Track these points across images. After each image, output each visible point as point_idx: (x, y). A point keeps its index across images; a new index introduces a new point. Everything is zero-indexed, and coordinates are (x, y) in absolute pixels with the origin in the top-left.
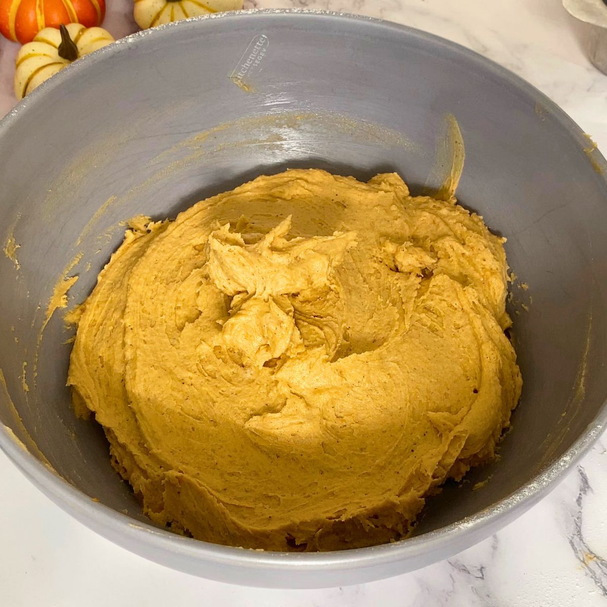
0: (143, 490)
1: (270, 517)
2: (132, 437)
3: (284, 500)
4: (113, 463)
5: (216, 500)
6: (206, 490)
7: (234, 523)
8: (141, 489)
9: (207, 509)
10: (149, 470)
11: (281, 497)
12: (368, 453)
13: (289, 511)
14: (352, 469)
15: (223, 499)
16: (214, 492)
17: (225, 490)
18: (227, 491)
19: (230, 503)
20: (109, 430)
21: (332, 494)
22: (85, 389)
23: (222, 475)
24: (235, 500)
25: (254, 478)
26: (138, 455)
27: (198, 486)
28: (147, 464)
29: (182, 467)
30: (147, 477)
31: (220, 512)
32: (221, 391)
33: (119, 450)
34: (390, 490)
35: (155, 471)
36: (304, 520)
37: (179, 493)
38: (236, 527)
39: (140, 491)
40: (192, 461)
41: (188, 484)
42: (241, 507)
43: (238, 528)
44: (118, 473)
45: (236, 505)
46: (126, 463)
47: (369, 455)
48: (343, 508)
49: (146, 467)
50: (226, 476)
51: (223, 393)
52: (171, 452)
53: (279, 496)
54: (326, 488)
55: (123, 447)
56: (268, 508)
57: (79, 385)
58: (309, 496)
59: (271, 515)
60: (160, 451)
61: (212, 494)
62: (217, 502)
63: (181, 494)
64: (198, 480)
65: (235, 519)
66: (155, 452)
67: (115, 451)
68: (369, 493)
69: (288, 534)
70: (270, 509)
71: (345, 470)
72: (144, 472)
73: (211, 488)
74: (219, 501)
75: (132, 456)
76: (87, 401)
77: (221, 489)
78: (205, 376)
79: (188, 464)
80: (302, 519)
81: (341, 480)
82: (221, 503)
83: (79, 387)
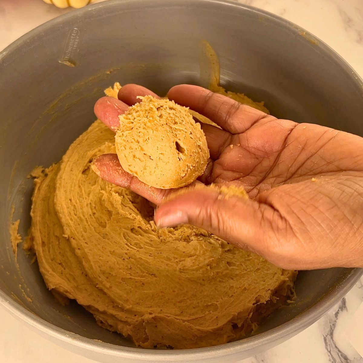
0: (130, 333)
1: (217, 317)
2: (107, 305)
3: (219, 304)
4: (100, 325)
5: (182, 321)
6: (173, 318)
7: (199, 330)
8: (129, 333)
9: (178, 329)
10: (129, 320)
11: (217, 303)
12: (253, 256)
13: (226, 309)
14: (249, 270)
15: (185, 319)
16: (177, 317)
17: (182, 312)
18: (183, 313)
19: (190, 319)
20: (89, 307)
21: (245, 289)
22: (63, 288)
23: (175, 304)
24: (191, 317)
25: (194, 299)
26: (118, 315)
27: (167, 317)
28: (126, 317)
29: (149, 310)
30: (130, 325)
31: (187, 327)
32: (150, 255)
33: (101, 315)
34: (276, 273)
35: (133, 320)
36: (239, 312)
37: (156, 326)
38: (201, 332)
39: (128, 334)
40: (153, 304)
41: (159, 318)
42: (197, 318)
43: (202, 332)
44: (106, 329)
45: (194, 319)
46: (110, 322)
47: (254, 257)
48: (257, 295)
49: (126, 319)
50: (178, 304)
51: (151, 255)
52: (137, 304)
53: (216, 303)
54: (239, 287)
55: (104, 313)
56: (212, 313)
57: (58, 287)
58: (232, 296)
59: (217, 316)
60: (131, 306)
61: (177, 319)
62: (183, 322)
63: (157, 327)
64: (165, 314)
65: (198, 327)
66: (128, 308)
67: (99, 317)
68: (265, 280)
69: (232, 323)
70: (214, 312)
71: (245, 272)
72: (126, 323)
73: (173, 315)
74: (184, 321)
75: (112, 316)
76: (68, 294)
77: (179, 313)
78: (135, 249)
79: (151, 307)
80: (238, 311)
81: (246, 278)
82: (186, 322)
83: (58, 288)
